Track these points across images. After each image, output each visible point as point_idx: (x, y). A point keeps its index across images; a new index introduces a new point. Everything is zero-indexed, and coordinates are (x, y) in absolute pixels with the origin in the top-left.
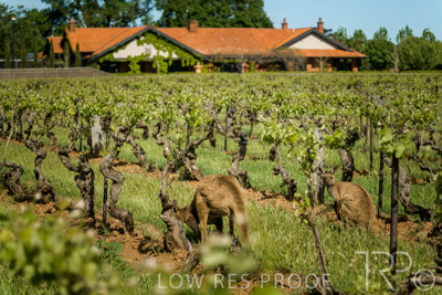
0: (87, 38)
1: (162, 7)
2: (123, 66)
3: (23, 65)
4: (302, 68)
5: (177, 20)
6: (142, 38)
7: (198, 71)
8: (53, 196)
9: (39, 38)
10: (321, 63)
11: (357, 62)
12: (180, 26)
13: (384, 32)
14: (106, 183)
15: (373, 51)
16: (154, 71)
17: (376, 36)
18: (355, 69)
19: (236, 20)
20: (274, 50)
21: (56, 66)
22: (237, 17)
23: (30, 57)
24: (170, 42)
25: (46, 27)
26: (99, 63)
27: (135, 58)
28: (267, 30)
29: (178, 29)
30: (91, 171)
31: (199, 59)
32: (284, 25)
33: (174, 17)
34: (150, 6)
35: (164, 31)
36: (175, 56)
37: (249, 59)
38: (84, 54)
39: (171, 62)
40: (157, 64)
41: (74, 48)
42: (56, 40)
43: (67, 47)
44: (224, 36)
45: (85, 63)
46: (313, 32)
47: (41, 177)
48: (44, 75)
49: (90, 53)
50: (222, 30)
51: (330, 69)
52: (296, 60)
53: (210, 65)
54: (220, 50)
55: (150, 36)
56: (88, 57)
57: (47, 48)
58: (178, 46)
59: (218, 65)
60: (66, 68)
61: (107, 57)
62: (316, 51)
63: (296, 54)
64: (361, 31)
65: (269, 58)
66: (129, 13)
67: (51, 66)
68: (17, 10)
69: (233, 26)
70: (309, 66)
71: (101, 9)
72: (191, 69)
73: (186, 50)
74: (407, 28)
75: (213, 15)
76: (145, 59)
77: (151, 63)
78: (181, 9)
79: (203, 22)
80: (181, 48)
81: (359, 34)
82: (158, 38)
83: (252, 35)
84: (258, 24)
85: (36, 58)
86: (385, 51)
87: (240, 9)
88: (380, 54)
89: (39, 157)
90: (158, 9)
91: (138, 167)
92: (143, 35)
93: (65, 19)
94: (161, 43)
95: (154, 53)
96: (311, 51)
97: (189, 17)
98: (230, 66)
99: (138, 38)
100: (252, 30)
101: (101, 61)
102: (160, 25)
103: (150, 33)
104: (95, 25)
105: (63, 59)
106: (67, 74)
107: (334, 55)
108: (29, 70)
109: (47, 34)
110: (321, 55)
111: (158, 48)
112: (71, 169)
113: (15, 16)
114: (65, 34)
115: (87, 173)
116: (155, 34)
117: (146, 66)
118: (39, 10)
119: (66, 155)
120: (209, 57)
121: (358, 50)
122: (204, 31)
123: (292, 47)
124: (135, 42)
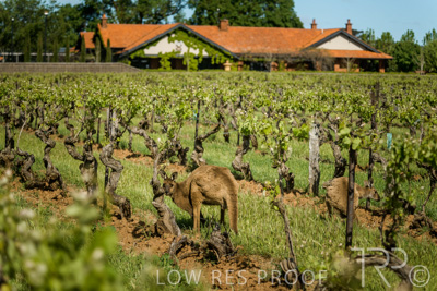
0: (118, 34)
1: (194, 5)
2: (154, 63)
3: (55, 59)
4: (330, 68)
5: (209, 18)
6: (173, 36)
7: (228, 69)
8: (61, 183)
9: (72, 32)
10: (349, 64)
11: (384, 64)
12: (211, 24)
13: (411, 34)
14: (107, 172)
15: (400, 53)
16: (184, 68)
17: (404, 38)
18: (382, 71)
19: (266, 20)
20: (303, 50)
21: (88, 61)
22: (267, 16)
23: (62, 51)
24: (200, 39)
25: (80, 22)
26: (130, 59)
27: (166, 54)
28: (297, 30)
29: (209, 27)
30: (95, 160)
31: (229, 57)
32: (313, 25)
33: (206, 15)
34: (183, 4)
35: (195, 29)
36: (205, 54)
37: (278, 58)
38: (115, 50)
39: (201, 60)
40: (187, 62)
41: (105, 43)
42: (88, 35)
43: (98, 42)
44: (254, 35)
45: (116, 59)
46: (342, 33)
47: (49, 165)
48: (75, 70)
49: (122, 49)
50: (253, 28)
51: (358, 70)
52: (324, 60)
53: (240, 63)
54: (249, 48)
55: (181, 33)
56: (119, 52)
57: (79, 43)
58: (209, 44)
59: (247, 63)
60: (97, 63)
61: (138, 53)
62: (344, 51)
63: (325, 54)
64: (388, 33)
65: (297, 57)
66: (162, 10)
67: (83, 61)
68: (50, 5)
69: (263, 25)
70: (337, 67)
71: (134, 5)
72: (221, 67)
73: (216, 48)
74: (434, 31)
75: (245, 14)
76: (175, 56)
77: (182, 60)
78: (213, 8)
79: (234, 21)
80: (211, 46)
81: (387, 36)
82: (189, 35)
83: (281, 35)
84: (288, 24)
85: (67, 52)
86: (412, 53)
87: (271, 9)
88: (407, 56)
89: (48, 146)
90: (190, 7)
91: (150, 159)
92: (174, 32)
93: (98, 14)
94: (192, 41)
95: (184, 50)
96: (339, 51)
97: (220, 16)
98: (258, 65)
99: (169, 35)
100: (282, 30)
101: (132, 56)
102: (192, 22)
103: (181, 30)
104: (128, 21)
105: (95, 55)
106: (98, 69)
107: (361, 56)
108: (60, 65)
109: (80, 29)
110: (348, 56)
111: (188, 46)
112: (76, 158)
113: (48, 11)
114: (97, 30)
115: (91, 162)
116: (186, 31)
117: (177, 63)
118: (73, 5)
119: (72, 144)
120: (239, 55)
121: (385, 52)
122: (235, 30)
123: (320, 47)
124: (166, 38)
